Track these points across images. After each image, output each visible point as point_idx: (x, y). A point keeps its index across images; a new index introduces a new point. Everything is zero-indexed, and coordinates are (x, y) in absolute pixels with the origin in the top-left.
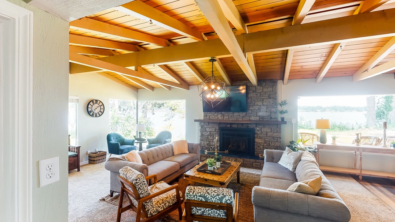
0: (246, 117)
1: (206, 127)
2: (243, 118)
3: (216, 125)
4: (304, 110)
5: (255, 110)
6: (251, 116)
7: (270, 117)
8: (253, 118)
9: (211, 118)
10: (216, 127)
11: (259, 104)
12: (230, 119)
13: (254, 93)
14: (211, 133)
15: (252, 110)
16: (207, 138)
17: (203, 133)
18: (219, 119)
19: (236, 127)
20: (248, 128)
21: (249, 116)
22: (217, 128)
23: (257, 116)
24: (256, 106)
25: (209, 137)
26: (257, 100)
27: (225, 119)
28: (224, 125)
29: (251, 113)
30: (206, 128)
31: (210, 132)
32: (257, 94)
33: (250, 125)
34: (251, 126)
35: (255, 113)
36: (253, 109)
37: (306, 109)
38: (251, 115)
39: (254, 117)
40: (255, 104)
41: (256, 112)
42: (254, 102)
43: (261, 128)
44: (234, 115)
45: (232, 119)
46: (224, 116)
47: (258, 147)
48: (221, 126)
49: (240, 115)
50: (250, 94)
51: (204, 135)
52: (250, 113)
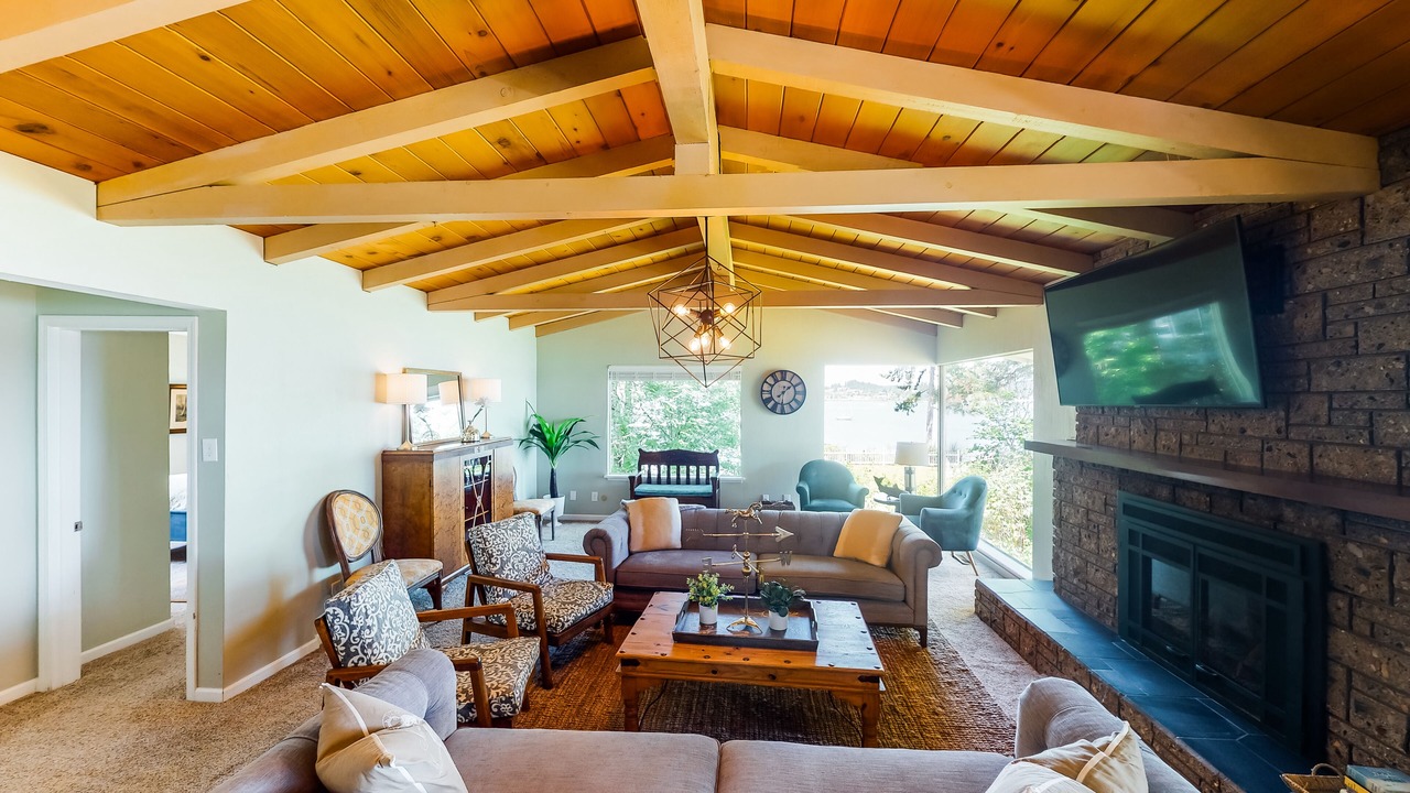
0: (1285, 447)
1: (1072, 481)
2: (1267, 455)
3: (1108, 476)
5: (1354, 391)
6: (1320, 441)
9: (1102, 437)
10: (1108, 488)
12: (1187, 452)
13: (1353, 257)
15: (1330, 395)
19: (1204, 506)
20: (1281, 528)
22: (1114, 494)
25: (1083, 538)
26: (1381, 306)
27: (1160, 449)
28: (1143, 488)
29: (1324, 419)
30: (1072, 485)
32: (1375, 263)
33: (1290, 514)
34: (1304, 524)
35: (1362, 418)
36: (1342, 384)
38: (1328, 433)
39: (1348, 451)
40: (1363, 347)
42: (1350, 330)
43: (1392, 554)
44: (1213, 428)
45: (1195, 455)
46: (1157, 431)
47: (1360, 708)
48: (1131, 487)
49: (1243, 431)
50: (1311, 270)
52: (1316, 417)
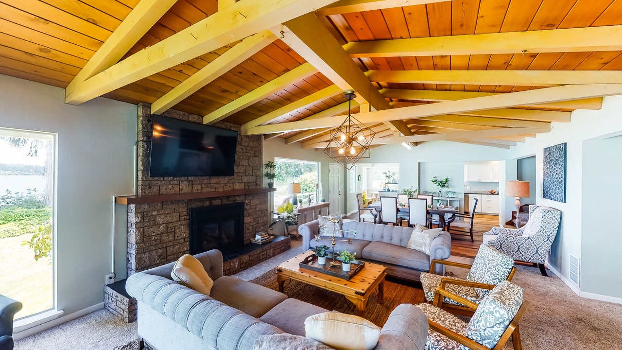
1: (154, 213)
3: (181, 205)
4: (16, 173)
5: (240, 172)
6: (235, 183)
7: (255, 184)
8: (238, 186)
9: (163, 190)
10: (181, 210)
11: (244, 164)
12: (204, 190)
13: (240, 147)
14: (169, 225)
15: (236, 173)
16: (158, 241)
17: (146, 231)
18: (181, 192)
19: (219, 203)
20: (236, 202)
21: (233, 183)
22: (184, 210)
23: (242, 182)
24: (240, 167)
25: (164, 237)
26: (243, 157)
27: (194, 191)
28: (199, 204)
30: (155, 216)
31: (167, 224)
32: (242, 149)
33: (237, 198)
34: (239, 199)
35: (240, 178)
36: (237, 171)
37: (21, 171)
38: (236, 181)
39: (239, 184)
40: (241, 164)
41: (241, 176)
43: (250, 200)
44: (211, 182)
45: (207, 191)
46: (192, 185)
47: (247, 229)
48: (194, 206)
49: (219, 182)
51: (149, 236)
52: (234, 178)
